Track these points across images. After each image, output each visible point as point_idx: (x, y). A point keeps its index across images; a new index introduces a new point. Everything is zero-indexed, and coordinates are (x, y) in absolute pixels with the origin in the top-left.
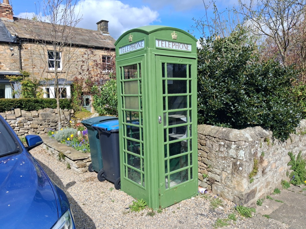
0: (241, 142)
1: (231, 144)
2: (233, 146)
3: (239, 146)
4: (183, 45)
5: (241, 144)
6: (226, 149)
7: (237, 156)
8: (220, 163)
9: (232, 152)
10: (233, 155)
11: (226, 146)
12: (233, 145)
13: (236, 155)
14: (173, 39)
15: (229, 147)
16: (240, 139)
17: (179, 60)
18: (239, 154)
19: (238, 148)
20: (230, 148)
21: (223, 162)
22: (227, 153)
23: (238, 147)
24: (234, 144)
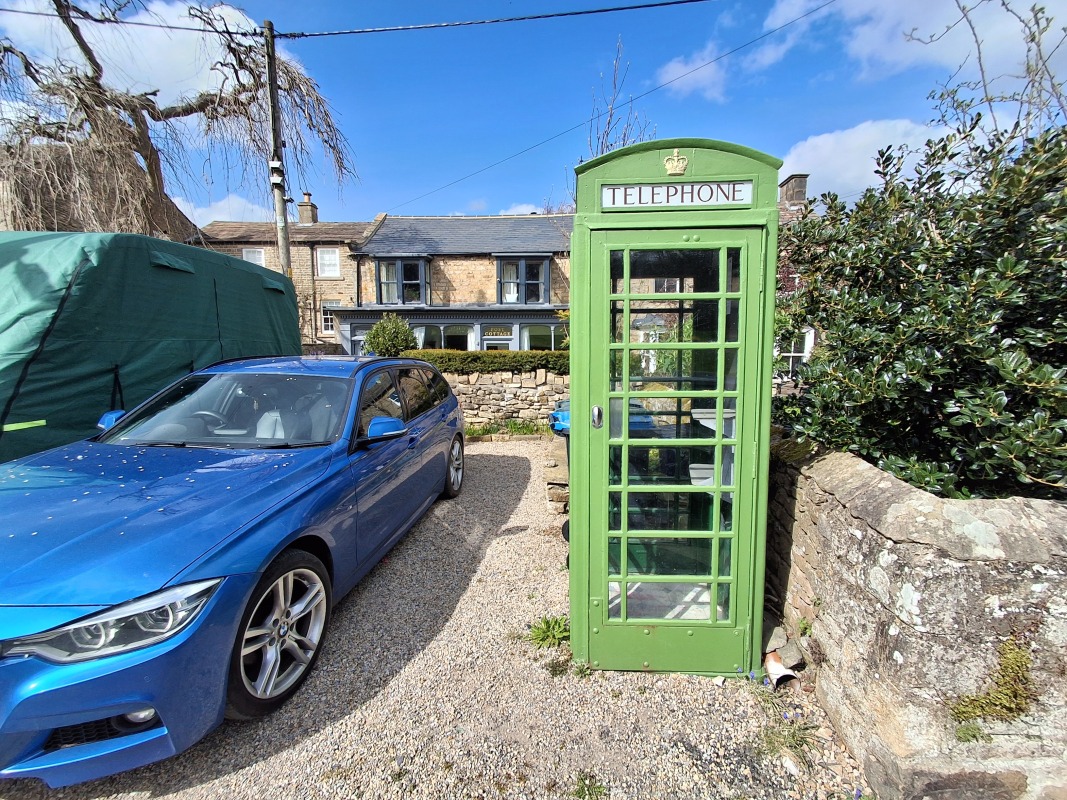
0: (921, 550)
1: (881, 546)
2: (886, 558)
3: (905, 565)
4: (714, 187)
5: (916, 559)
6: (864, 560)
7: (893, 603)
8: (841, 602)
9: (878, 579)
10: (879, 589)
11: (865, 548)
12: (886, 552)
13: (891, 597)
14: (670, 175)
15: (871, 556)
16: (915, 535)
17: (685, 237)
18: (898, 594)
19: (898, 572)
20: (875, 562)
21: (852, 603)
22: (863, 577)
23: (901, 567)
24: (891, 551)
